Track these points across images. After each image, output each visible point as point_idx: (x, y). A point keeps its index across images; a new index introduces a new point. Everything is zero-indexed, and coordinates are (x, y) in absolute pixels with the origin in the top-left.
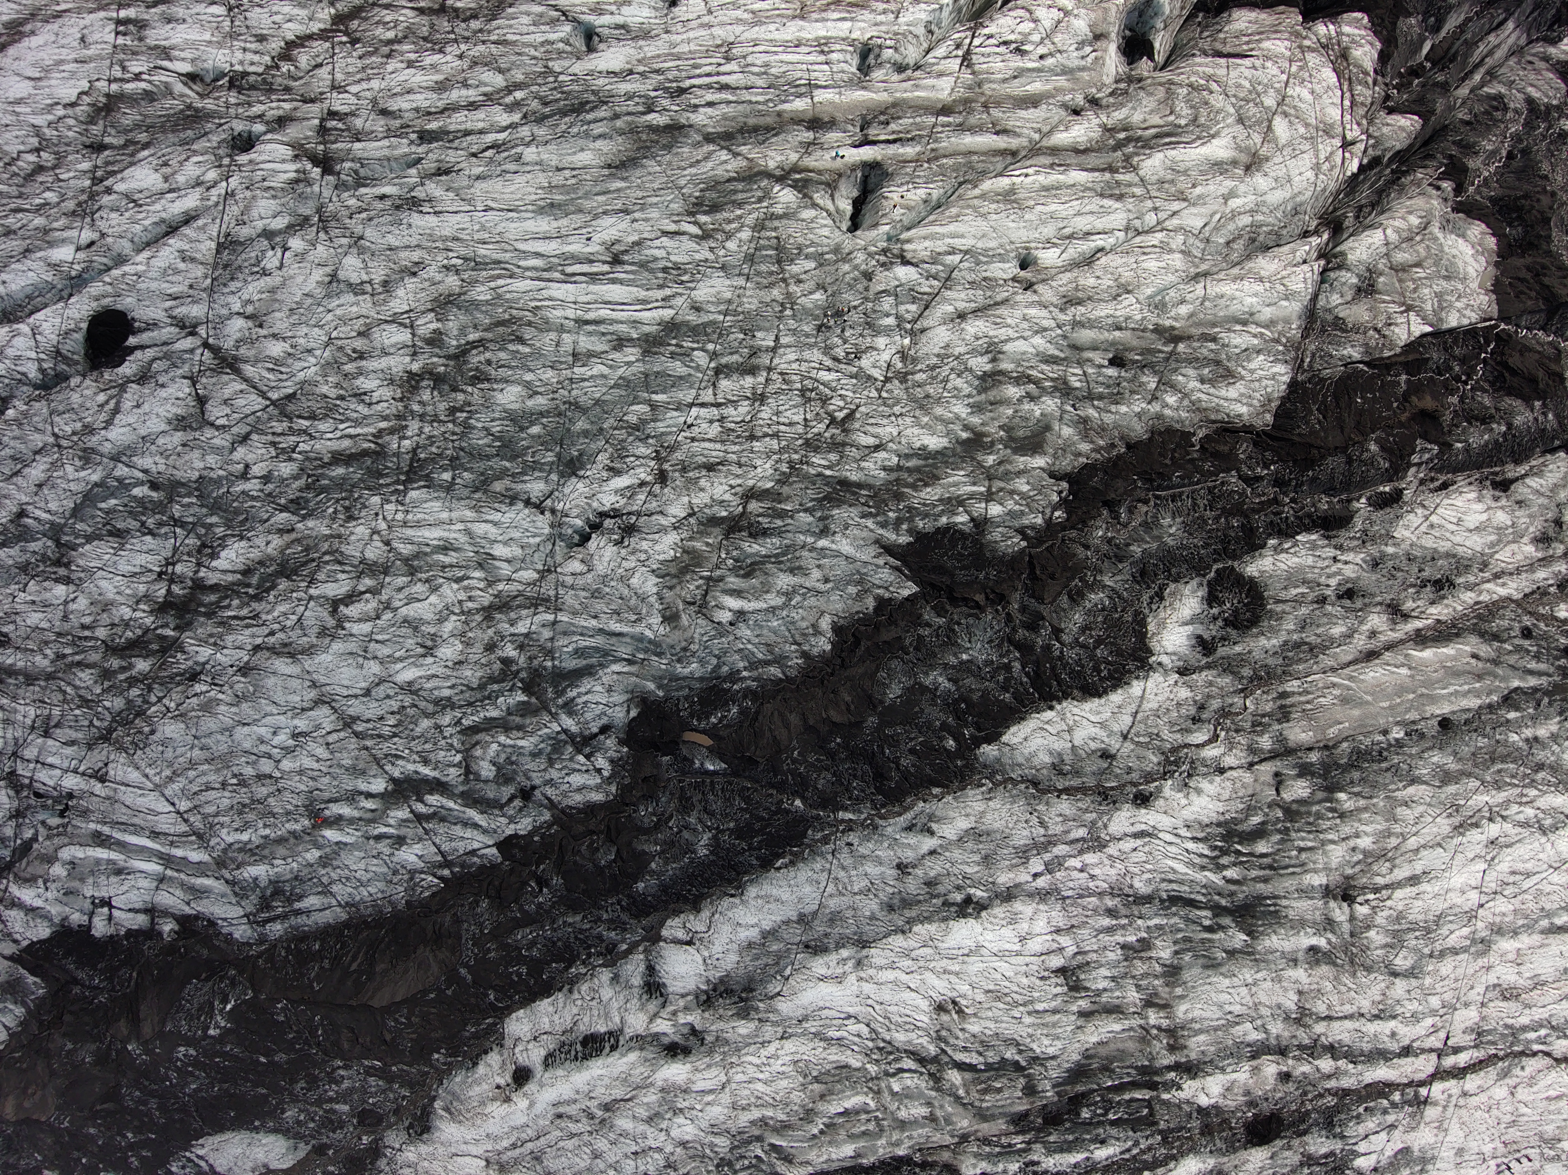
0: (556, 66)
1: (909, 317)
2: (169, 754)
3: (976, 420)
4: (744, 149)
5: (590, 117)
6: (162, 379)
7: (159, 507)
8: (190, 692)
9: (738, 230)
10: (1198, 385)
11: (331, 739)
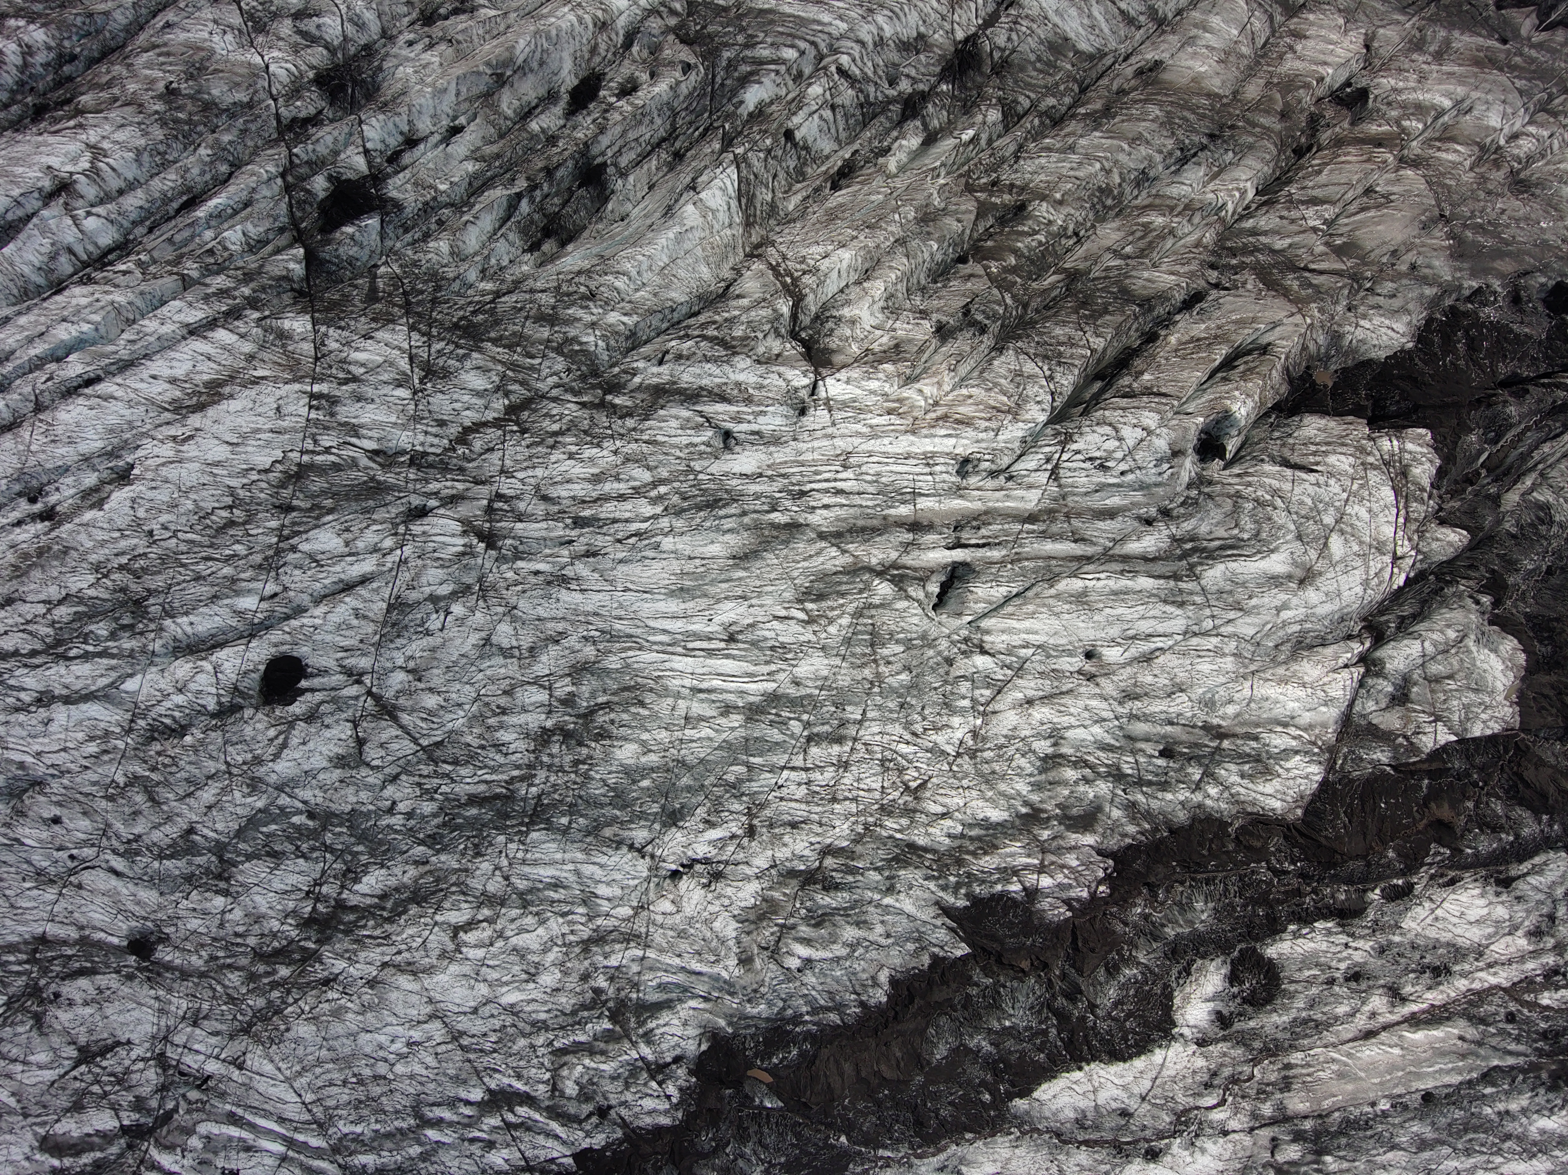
0: (697, 465)
1: (982, 700)
2: (300, 1052)
3: (1035, 798)
4: (851, 547)
5: (722, 513)
6: (328, 721)
7: (313, 834)
8: (323, 998)
9: (839, 617)
10: (1238, 779)
11: (441, 1049)
